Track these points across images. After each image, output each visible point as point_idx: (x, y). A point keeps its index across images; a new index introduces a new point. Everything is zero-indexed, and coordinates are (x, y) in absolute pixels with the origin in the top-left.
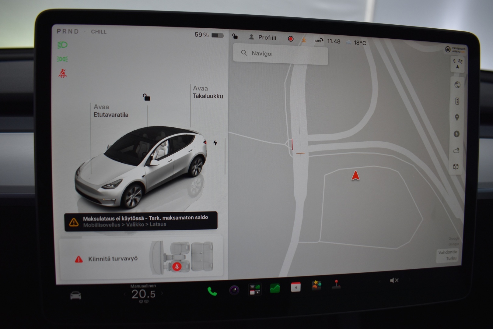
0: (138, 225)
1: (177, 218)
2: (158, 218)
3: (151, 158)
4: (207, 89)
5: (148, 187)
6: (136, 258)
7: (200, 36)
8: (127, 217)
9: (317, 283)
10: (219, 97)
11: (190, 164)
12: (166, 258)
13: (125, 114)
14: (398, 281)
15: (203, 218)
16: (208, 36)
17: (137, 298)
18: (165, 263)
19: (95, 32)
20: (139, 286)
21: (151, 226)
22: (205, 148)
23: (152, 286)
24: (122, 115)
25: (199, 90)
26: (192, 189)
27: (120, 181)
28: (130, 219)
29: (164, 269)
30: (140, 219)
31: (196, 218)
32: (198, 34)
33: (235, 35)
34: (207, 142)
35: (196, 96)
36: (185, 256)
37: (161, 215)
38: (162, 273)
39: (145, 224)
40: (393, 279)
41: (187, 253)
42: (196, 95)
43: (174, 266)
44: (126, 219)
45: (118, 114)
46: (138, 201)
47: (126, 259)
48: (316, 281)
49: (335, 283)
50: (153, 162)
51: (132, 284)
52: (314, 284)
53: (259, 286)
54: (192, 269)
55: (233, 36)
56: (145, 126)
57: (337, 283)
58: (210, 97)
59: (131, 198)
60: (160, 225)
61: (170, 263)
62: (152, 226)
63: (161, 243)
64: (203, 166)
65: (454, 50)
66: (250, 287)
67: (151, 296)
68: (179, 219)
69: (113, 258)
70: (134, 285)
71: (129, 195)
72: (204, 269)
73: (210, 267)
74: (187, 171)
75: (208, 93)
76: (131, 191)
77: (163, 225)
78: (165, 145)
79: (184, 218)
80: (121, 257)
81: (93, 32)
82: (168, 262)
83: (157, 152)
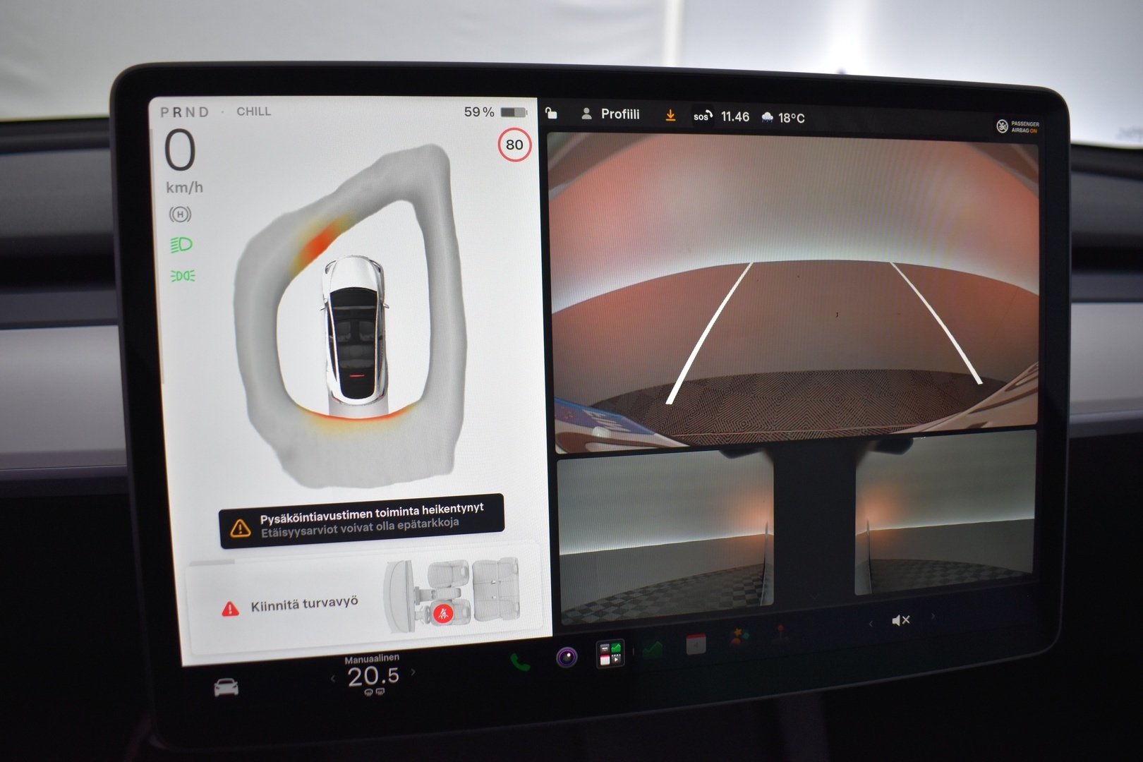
6: (354, 601)
7: (476, 114)
9: (740, 633)
12: (420, 596)
14: (909, 623)
16: (492, 114)
17: (360, 684)
18: (417, 608)
19: (245, 111)
20: (363, 659)
23: (391, 658)
29: (415, 619)
30: (362, 515)
32: (471, 110)
36: (460, 590)
38: (411, 629)
40: (899, 617)
41: (464, 584)
43: (437, 612)
47: (333, 603)
48: (737, 629)
49: (778, 632)
51: (349, 656)
52: (735, 636)
53: (619, 646)
54: (475, 616)
57: (783, 631)
60: (402, 526)
61: (427, 608)
63: (408, 565)
66: (599, 648)
67: (390, 680)
69: (305, 602)
70: (351, 658)
72: (500, 616)
73: (513, 610)
80: (321, 600)
81: (241, 111)
82: (424, 604)
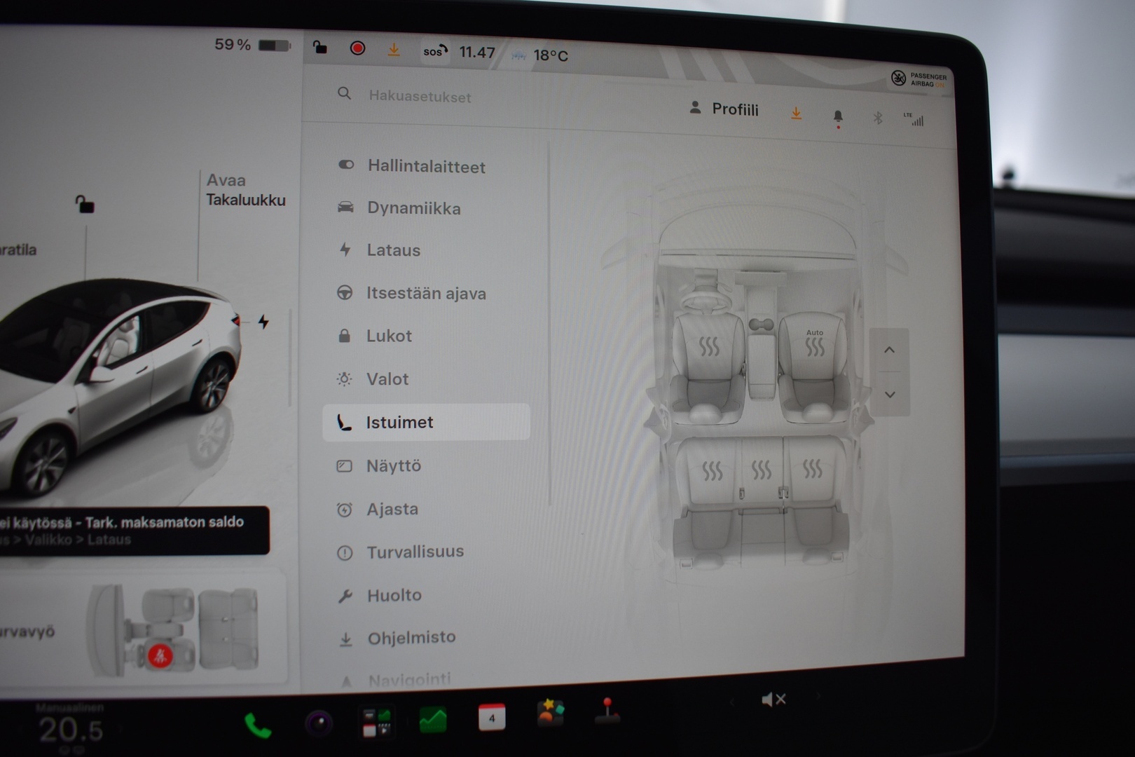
0: (56, 540)
1: (161, 524)
2: (109, 524)
3: (92, 362)
4: (243, 182)
5: (84, 438)
6: (50, 632)
7: (229, 47)
8: (28, 520)
9: (552, 706)
10: (276, 201)
11: (195, 379)
12: (132, 632)
13: (29, 246)
14: (784, 702)
15: (231, 523)
16: (248, 47)
17: (53, 739)
18: (128, 647)
20: (60, 707)
21: (90, 543)
22: (237, 335)
23: (93, 708)
24: (21, 251)
25: (223, 185)
26: (200, 446)
27: (11, 424)
28: (36, 525)
29: (125, 660)
30: (61, 524)
31: (212, 523)
32: (223, 42)
33: (321, 44)
34: (242, 320)
35: (213, 200)
36: (181, 628)
37: (118, 514)
38: (119, 672)
39: (75, 540)
40: (770, 695)
41: (187, 620)
42: (213, 197)
43: (153, 653)
44: (26, 524)
45: (10, 248)
46: (57, 476)
47: (24, 633)
48: (548, 700)
49: (604, 707)
50: (98, 374)
51: (41, 702)
52: (544, 709)
53: (388, 713)
54: (201, 662)
55: (315, 48)
56: (78, 278)
57: (611, 707)
58: (251, 201)
59: (39, 469)
60: (114, 541)
61: (140, 647)
62: (93, 544)
63: (117, 590)
64: (232, 384)
65: (916, 79)
66: (362, 715)
67: (91, 736)
68: (166, 526)
70: (44, 705)
71: (35, 460)
72: (233, 664)
73: (250, 657)
74: (186, 397)
75: (247, 192)
76: (38, 450)
77: (122, 542)
78: (131, 327)
79: (180, 523)
80: (10, 627)
82: (137, 642)
83: (108, 346)
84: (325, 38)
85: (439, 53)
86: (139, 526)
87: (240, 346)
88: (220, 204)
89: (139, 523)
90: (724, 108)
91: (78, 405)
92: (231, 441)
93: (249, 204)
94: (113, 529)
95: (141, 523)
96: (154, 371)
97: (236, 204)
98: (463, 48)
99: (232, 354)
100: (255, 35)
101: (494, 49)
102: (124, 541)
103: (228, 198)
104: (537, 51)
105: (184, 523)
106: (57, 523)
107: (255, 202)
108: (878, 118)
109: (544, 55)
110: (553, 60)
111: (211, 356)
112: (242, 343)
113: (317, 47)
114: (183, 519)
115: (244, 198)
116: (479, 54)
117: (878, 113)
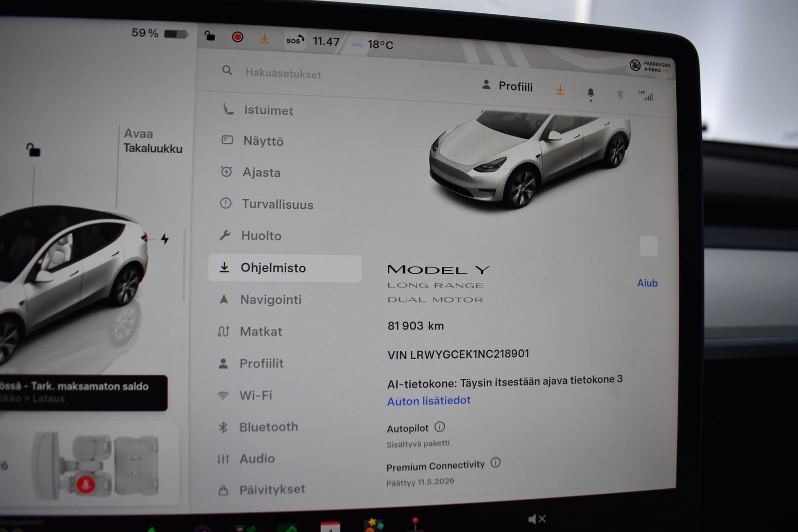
0: (10, 399)
1: (87, 387)
2: (49, 387)
3: (37, 268)
4: (151, 135)
5: (31, 323)
6: (5, 466)
7: (142, 35)
9: (375, 524)
10: (175, 150)
11: (115, 278)
12: (65, 466)
14: (545, 521)
15: (139, 387)
16: (156, 35)
18: (62, 478)
20: (11, 522)
21: (34, 401)
22: (145, 249)
23: (36, 523)
25: (136, 137)
26: (116, 330)
29: (60, 488)
30: (13, 387)
31: (125, 387)
32: (138, 31)
33: (211, 34)
34: (149, 237)
35: (129, 148)
36: (102, 464)
37: (55, 379)
38: (55, 496)
39: (23, 398)
40: (535, 516)
41: (106, 458)
42: (129, 146)
43: (80, 482)
46: (10, 351)
48: (371, 519)
49: (413, 524)
50: (42, 276)
52: (369, 526)
53: (253, 528)
54: (116, 489)
55: (206, 37)
56: (28, 205)
57: (418, 524)
58: (156, 150)
60: (52, 399)
61: (71, 478)
62: (37, 401)
63: (54, 436)
64: (141, 284)
65: (648, 66)
66: (235, 529)
68: (90, 389)
72: (140, 491)
73: (152, 486)
74: (107, 294)
75: (154, 143)
77: (58, 401)
78: (66, 242)
79: (101, 387)
82: (69, 474)
83: (49, 255)
84: (214, 29)
85: (298, 42)
86: (71, 389)
87: (147, 257)
88: (133, 151)
89: (71, 387)
90: (508, 85)
91: (27, 299)
92: (140, 327)
93: (155, 151)
94: (52, 391)
95: (73, 387)
96: (83, 275)
97: (146, 151)
98: (316, 38)
99: (141, 262)
100: (162, 26)
101: (338, 39)
102: (60, 400)
103: (140, 147)
104: (370, 41)
105: (104, 387)
106: (10, 386)
107: (160, 150)
108: (620, 94)
109: (375, 44)
110: (382, 48)
111: (126, 264)
112: (149, 255)
113: (208, 35)
114: (103, 384)
115: (151, 147)
116: (327, 43)
117: (620, 91)
